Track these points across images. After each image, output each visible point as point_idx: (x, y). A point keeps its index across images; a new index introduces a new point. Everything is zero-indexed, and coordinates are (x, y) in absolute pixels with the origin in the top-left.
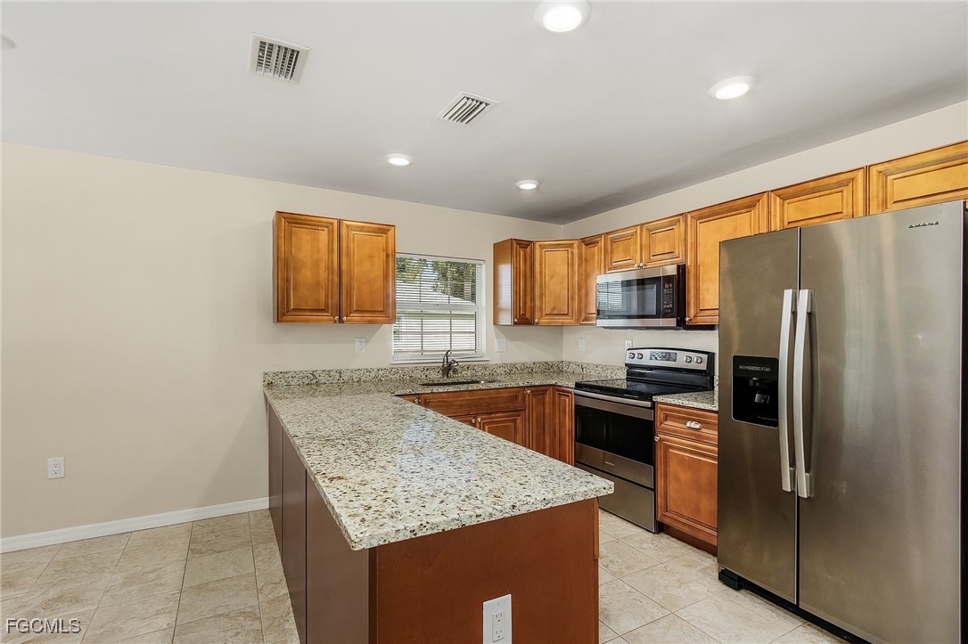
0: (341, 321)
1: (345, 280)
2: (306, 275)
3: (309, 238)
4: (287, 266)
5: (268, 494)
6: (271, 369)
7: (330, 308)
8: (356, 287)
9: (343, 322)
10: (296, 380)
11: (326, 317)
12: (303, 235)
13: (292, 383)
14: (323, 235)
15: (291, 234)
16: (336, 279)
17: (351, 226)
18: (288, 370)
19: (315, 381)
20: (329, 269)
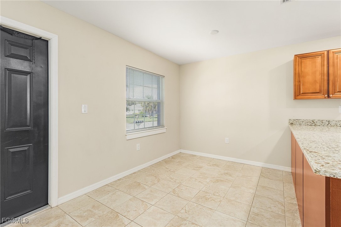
0: (329, 97)
1: (331, 78)
2: (309, 78)
3: (311, 62)
4: (299, 76)
5: (291, 167)
6: (292, 118)
7: (322, 91)
8: (338, 80)
9: (330, 97)
10: (304, 123)
11: (320, 96)
12: (308, 62)
13: (302, 124)
14: (319, 60)
15: (301, 63)
16: (326, 78)
17: (335, 51)
18: (300, 119)
19: (314, 124)
20: (322, 74)
